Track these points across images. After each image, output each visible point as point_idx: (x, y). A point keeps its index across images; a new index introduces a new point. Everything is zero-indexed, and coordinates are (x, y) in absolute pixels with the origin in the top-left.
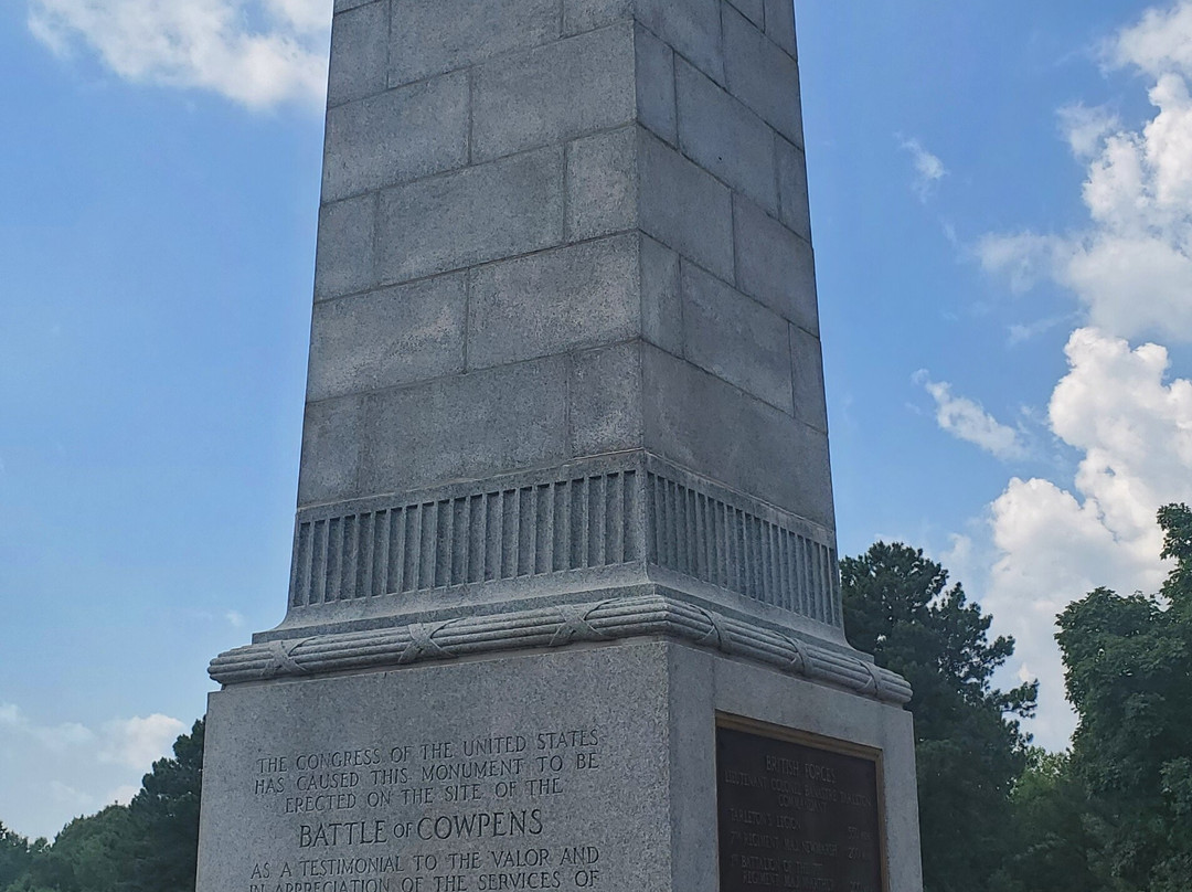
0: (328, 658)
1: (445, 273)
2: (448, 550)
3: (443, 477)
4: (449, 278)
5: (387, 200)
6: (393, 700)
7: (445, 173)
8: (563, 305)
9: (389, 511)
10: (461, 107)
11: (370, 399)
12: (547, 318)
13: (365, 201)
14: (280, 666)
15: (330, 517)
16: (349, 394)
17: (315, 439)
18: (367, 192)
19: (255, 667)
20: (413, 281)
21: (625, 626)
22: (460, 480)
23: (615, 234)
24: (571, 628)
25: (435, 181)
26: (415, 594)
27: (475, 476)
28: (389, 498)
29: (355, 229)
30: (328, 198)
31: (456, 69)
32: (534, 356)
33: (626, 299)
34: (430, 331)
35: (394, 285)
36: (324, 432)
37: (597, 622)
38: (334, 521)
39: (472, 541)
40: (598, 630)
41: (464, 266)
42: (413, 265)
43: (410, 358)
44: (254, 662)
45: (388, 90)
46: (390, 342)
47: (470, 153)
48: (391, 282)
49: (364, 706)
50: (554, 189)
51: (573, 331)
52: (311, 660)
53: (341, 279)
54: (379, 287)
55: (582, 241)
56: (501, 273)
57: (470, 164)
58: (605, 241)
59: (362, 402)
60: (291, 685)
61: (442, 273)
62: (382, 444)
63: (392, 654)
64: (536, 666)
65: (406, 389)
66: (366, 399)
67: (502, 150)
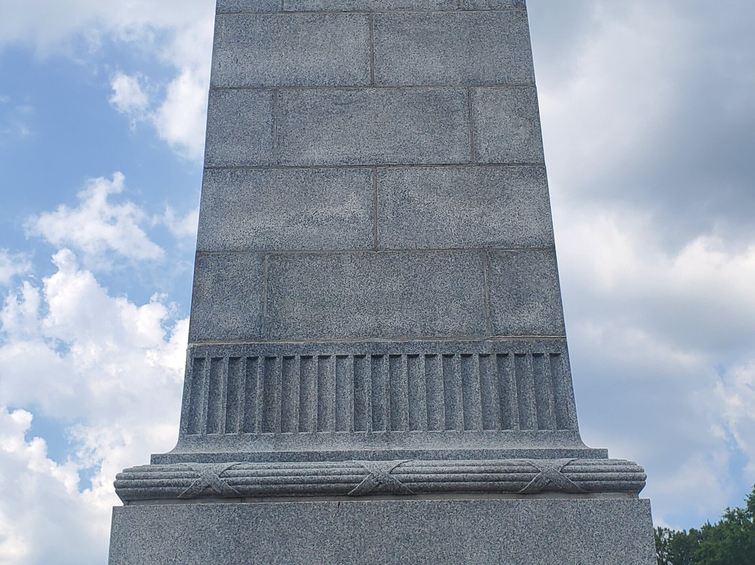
0: (268, 483)
1: (351, 167)
2: (367, 399)
3: (357, 335)
4: (355, 171)
5: (286, 98)
6: (348, 528)
7: (348, 88)
8: (475, 211)
9: (298, 357)
10: (362, 40)
11: (272, 257)
12: (460, 218)
13: (262, 93)
14: (209, 486)
15: (229, 355)
16: (247, 250)
17: (209, 284)
18: (263, 87)
19: (177, 485)
20: (317, 167)
21: (604, 482)
22: (377, 340)
23: (524, 164)
24: (547, 478)
25: (337, 92)
26: (332, 435)
27: (393, 338)
28: (298, 346)
29: (250, 115)
30: (218, 84)
31: (354, 10)
32: (448, 247)
33: (538, 216)
34: (337, 210)
35: (296, 167)
36: (219, 279)
37: (574, 475)
38: (233, 360)
39: (393, 394)
40: (574, 483)
41: (371, 163)
42: (316, 154)
43: (315, 231)
44: (176, 480)
45: (282, 11)
46: (293, 213)
47: (372, 76)
48: (292, 164)
49: (314, 533)
50: (459, 119)
51: (488, 232)
52: (247, 483)
53: (235, 152)
54: (278, 165)
55: (490, 164)
56: (408, 176)
57: (373, 85)
58: (514, 168)
59: (263, 260)
60: (222, 506)
61: (348, 165)
62: (288, 298)
63: (346, 485)
64: (512, 510)
65: (313, 256)
66: (267, 257)
67: (405, 80)
